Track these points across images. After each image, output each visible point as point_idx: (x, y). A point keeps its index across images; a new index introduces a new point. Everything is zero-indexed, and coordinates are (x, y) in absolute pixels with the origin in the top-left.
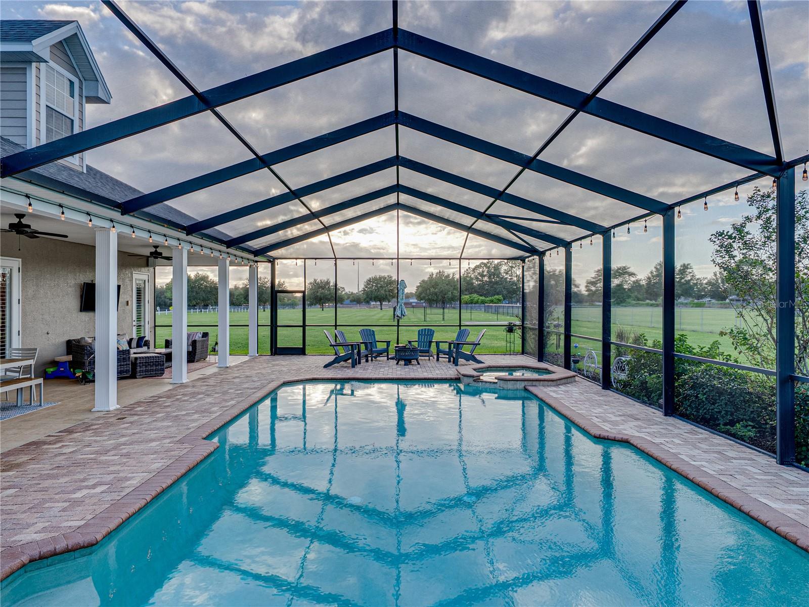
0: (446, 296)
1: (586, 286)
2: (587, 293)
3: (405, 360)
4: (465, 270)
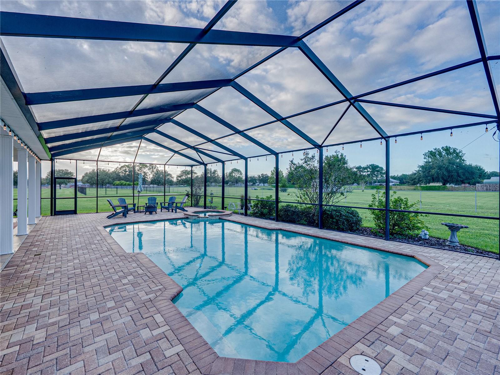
0: (104, 182)
1: (177, 178)
2: (176, 181)
3: (150, 212)
4: (115, 168)
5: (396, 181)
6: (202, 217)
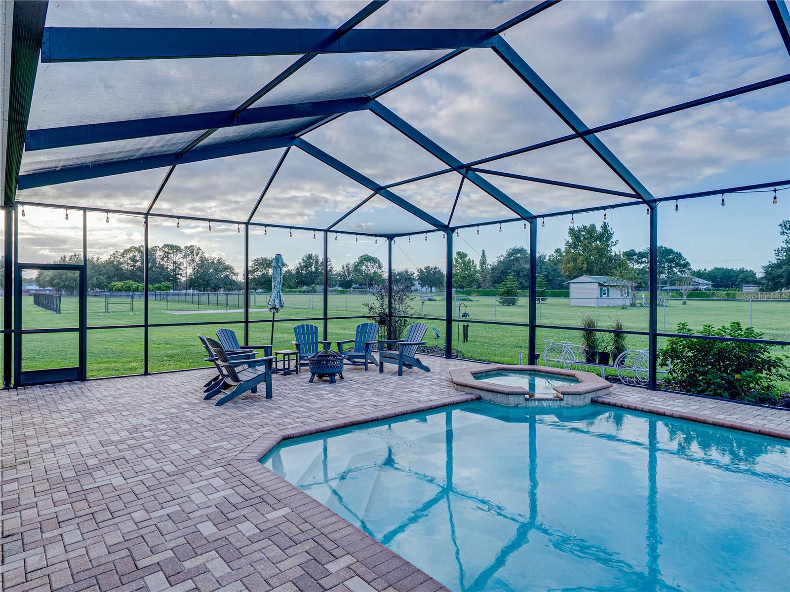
4: (112, 254)
5: (706, 282)
6: (543, 399)
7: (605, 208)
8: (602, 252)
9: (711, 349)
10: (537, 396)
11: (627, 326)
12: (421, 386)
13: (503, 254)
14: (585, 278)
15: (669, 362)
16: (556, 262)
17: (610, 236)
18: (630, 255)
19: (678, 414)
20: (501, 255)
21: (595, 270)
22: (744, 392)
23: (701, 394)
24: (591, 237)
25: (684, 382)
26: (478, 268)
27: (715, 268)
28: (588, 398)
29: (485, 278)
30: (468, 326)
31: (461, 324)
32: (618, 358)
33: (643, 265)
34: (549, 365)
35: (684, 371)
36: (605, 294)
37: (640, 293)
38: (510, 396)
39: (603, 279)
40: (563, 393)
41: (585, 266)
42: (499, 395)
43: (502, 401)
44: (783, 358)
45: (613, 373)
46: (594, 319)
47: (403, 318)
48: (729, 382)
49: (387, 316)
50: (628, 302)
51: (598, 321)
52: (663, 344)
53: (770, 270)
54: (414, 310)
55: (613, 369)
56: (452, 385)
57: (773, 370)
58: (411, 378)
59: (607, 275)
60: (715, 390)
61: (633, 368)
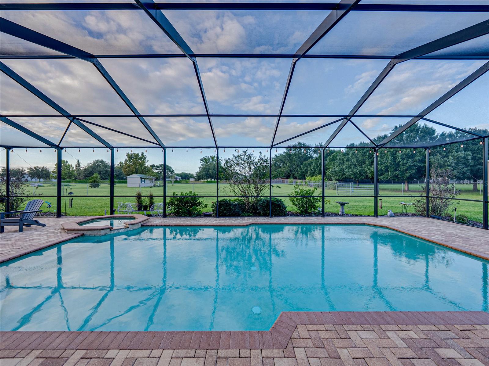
5: (179, 177)
6: (119, 229)
7: (146, 147)
8: (142, 165)
9: (183, 200)
10: (114, 228)
11: (154, 194)
12: (40, 235)
13: (91, 163)
14: (134, 175)
15: (170, 207)
16: (120, 168)
17: (145, 158)
18: (153, 166)
19: (174, 224)
20: (89, 163)
21: (139, 172)
22: (193, 213)
23: (181, 216)
24: (137, 158)
25: (175, 213)
26: (75, 169)
27: (182, 172)
28: (140, 225)
29: (80, 174)
30: (73, 199)
31: (68, 198)
32: (151, 208)
33: (158, 171)
34: (120, 214)
35: (175, 209)
36: (143, 182)
37: (157, 181)
38: (102, 230)
39: (142, 176)
40: (129, 225)
41: (134, 170)
42: (95, 231)
43: (97, 234)
44: (203, 201)
45: (149, 213)
46: (141, 192)
47: (20, 198)
48: (189, 211)
49: (5, 197)
50: (153, 185)
51: (143, 193)
52: (168, 200)
53: (197, 173)
54: (30, 192)
55: (150, 212)
56: (64, 231)
57: (201, 205)
58: (31, 232)
59: (144, 174)
60: (185, 214)
61: (157, 210)
